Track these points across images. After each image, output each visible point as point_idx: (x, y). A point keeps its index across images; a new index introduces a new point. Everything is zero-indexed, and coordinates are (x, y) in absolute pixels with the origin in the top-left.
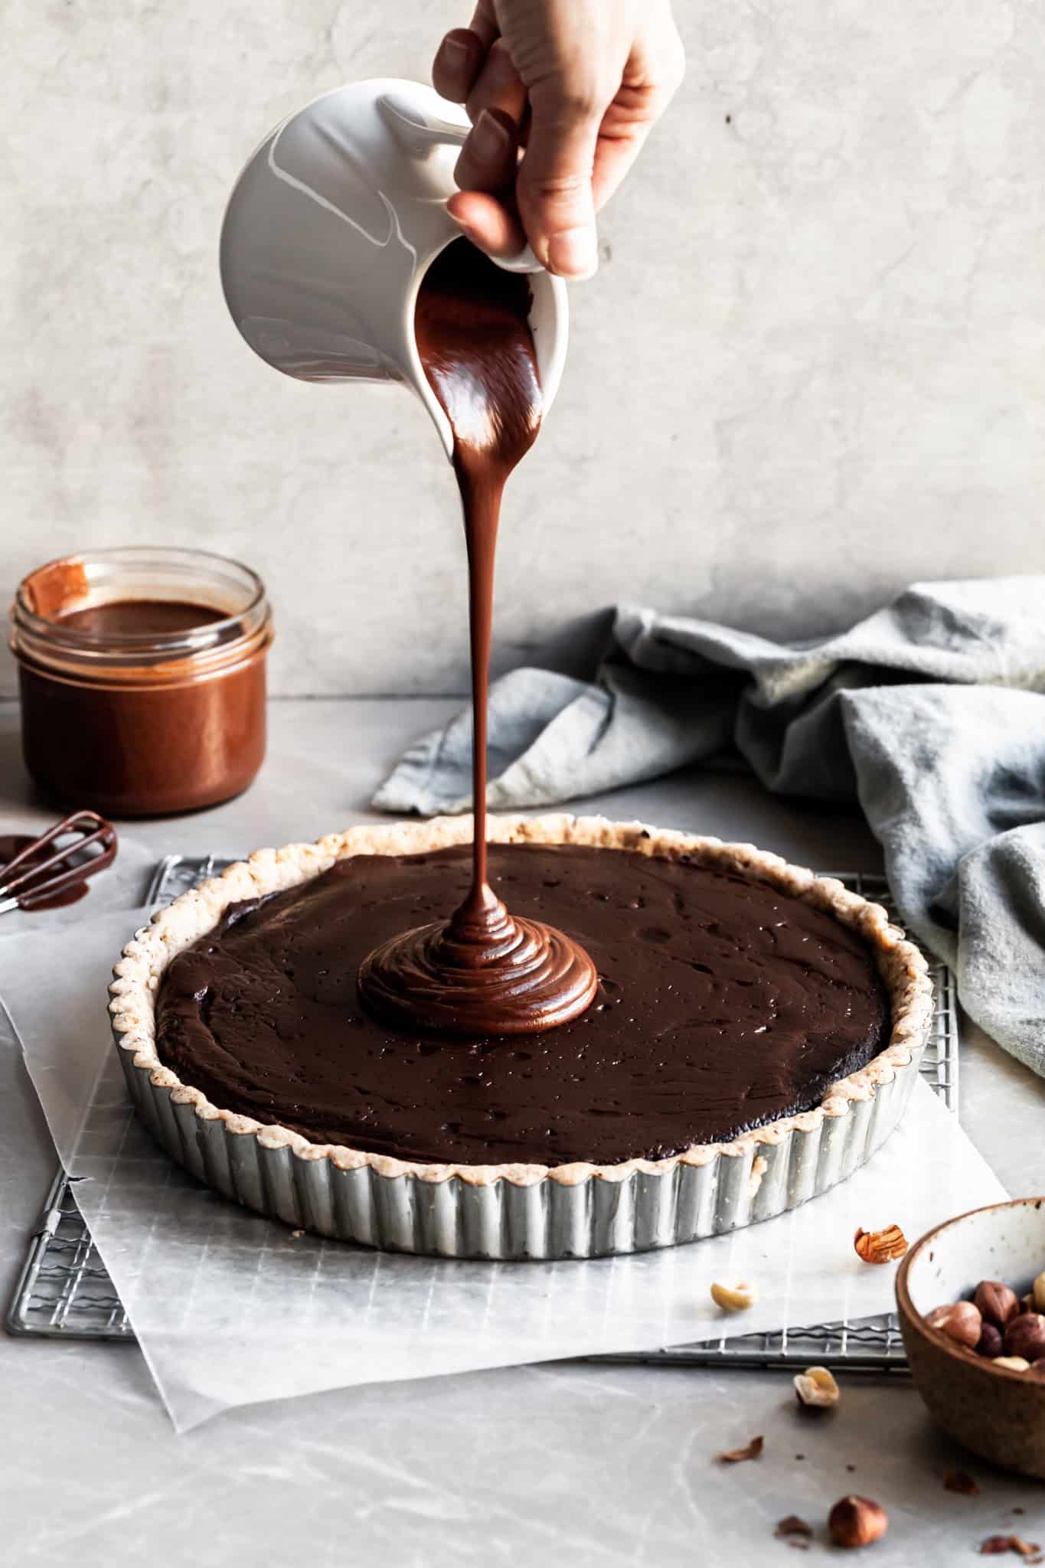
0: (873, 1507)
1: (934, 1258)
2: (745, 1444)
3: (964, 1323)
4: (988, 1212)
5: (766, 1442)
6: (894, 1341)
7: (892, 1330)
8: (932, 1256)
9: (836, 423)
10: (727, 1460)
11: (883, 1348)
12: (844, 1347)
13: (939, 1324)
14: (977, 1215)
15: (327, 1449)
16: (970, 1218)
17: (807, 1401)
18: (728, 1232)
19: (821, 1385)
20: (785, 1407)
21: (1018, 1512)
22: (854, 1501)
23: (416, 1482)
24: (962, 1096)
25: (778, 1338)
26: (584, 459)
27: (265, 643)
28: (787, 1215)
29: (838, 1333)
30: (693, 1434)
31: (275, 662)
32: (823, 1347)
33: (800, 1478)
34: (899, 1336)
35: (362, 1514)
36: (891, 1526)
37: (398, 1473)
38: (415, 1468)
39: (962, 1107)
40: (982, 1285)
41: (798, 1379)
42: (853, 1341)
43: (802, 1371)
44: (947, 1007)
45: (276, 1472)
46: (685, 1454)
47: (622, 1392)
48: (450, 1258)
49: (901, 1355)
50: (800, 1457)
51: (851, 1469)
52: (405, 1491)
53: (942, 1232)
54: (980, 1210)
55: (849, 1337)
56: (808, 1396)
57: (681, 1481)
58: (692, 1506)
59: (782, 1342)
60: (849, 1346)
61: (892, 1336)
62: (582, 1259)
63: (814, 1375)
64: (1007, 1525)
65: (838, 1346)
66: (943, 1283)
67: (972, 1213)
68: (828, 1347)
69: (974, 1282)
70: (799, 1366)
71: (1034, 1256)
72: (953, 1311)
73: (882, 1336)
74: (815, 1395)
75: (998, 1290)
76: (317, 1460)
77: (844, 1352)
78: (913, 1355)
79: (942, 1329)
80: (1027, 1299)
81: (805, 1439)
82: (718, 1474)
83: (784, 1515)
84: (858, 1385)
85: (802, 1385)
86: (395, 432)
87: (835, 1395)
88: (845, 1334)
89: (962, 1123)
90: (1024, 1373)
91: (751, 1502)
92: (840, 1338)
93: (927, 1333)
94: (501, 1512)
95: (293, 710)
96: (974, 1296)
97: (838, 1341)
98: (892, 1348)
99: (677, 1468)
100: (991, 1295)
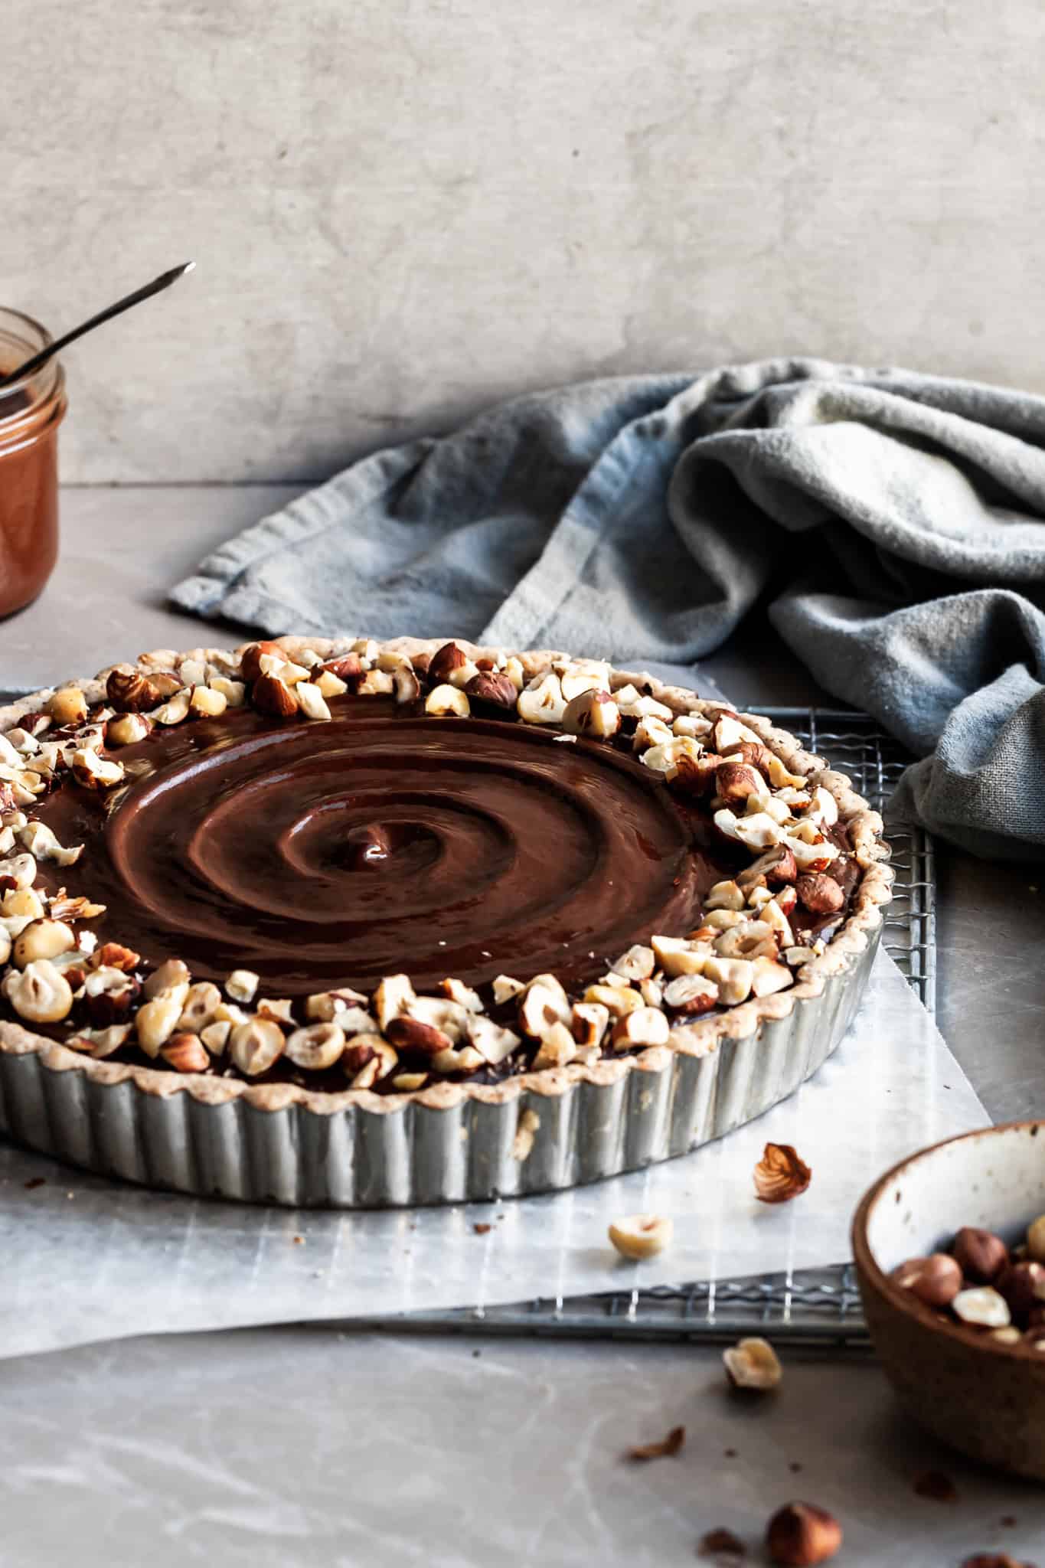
0: (824, 1518)
1: (903, 1198)
2: (660, 1436)
3: (940, 1281)
4: (971, 1140)
5: (689, 1434)
6: (851, 1305)
7: (849, 1291)
8: (898, 1197)
9: (781, 134)
10: (638, 1458)
11: (836, 1314)
12: (787, 1314)
13: (908, 1282)
14: (957, 1143)
15: (130, 1445)
16: (948, 1147)
17: (742, 1381)
18: (641, 1169)
19: (758, 1361)
20: (713, 1390)
21: (1009, 1522)
22: (799, 1510)
23: (244, 1487)
24: (940, 992)
25: (702, 1303)
26: (460, 181)
27: (56, 416)
28: (716, 1146)
29: (780, 1296)
30: (595, 1423)
31: (68, 438)
32: (759, 1312)
33: (731, 1480)
34: (855, 1299)
35: (174, 1528)
36: (846, 1542)
37: (217, 1475)
38: (240, 1468)
39: (940, 1005)
40: (963, 1233)
41: (728, 1355)
42: (798, 1306)
43: (733, 1344)
44: (922, 878)
45: (62, 1474)
46: (585, 1450)
47: (504, 1371)
48: (288, 1208)
49: (859, 1323)
50: (730, 1454)
51: (795, 1468)
52: (227, 1498)
53: (912, 1167)
54: (960, 1137)
55: (794, 1300)
56: (742, 1374)
57: (580, 1485)
58: (594, 1518)
59: (707, 1306)
60: (793, 1312)
61: (848, 1299)
62: (457, 1204)
63: (749, 1349)
64: (993, 1540)
65: (779, 1313)
66: (913, 1231)
67: (949, 1141)
68: (767, 1314)
69: (954, 1228)
70: (729, 1337)
71: (1029, 1194)
72: (924, 1266)
73: (836, 1299)
74: (751, 1376)
75: (982, 1238)
76: (116, 1459)
77: (787, 1319)
78: (874, 1323)
79: (911, 1290)
80: (1020, 1250)
81: (737, 1430)
82: (626, 1476)
83: (709, 1526)
84: (803, 1361)
85: (734, 1361)
86: (221, 146)
87: (777, 1373)
88: (788, 1297)
89: (941, 1023)
90: (1014, 1346)
91: (668, 1511)
92: (782, 1301)
93: (892, 1296)
94: (350, 1524)
95: (90, 502)
96: (952, 1246)
97: (779, 1306)
98: (849, 1314)
99: (575, 1467)
100: (974, 1246)
